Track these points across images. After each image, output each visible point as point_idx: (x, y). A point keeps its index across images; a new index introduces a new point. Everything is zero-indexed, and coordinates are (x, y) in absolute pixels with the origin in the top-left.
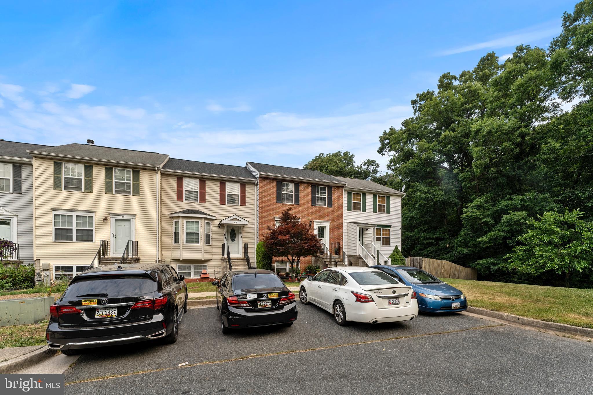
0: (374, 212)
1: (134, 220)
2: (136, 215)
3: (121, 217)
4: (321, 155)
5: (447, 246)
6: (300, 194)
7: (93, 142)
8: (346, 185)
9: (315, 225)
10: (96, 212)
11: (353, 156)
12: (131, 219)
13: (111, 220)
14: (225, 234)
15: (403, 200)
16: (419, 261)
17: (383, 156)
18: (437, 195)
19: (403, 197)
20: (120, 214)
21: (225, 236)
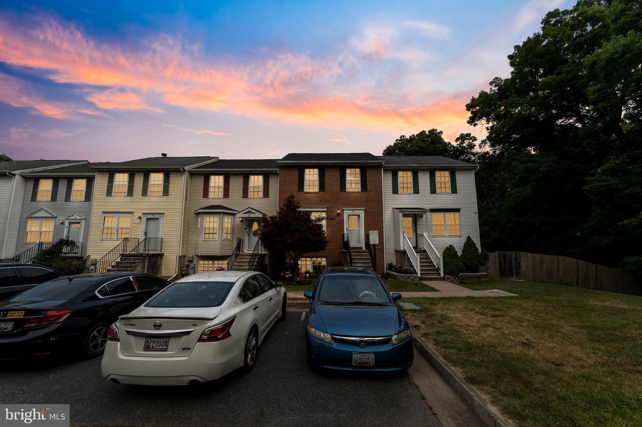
0: (431, 193)
1: (162, 218)
2: (163, 214)
3: (152, 216)
4: (402, 137)
5: (578, 234)
6: (326, 180)
7: (166, 155)
8: (383, 163)
9: (345, 214)
10: (133, 212)
11: (441, 132)
12: (159, 217)
13: (144, 219)
14: (246, 229)
15: (476, 174)
16: (513, 257)
17: (475, 126)
18: (545, 163)
19: (477, 170)
20: (151, 213)
21: (246, 230)
